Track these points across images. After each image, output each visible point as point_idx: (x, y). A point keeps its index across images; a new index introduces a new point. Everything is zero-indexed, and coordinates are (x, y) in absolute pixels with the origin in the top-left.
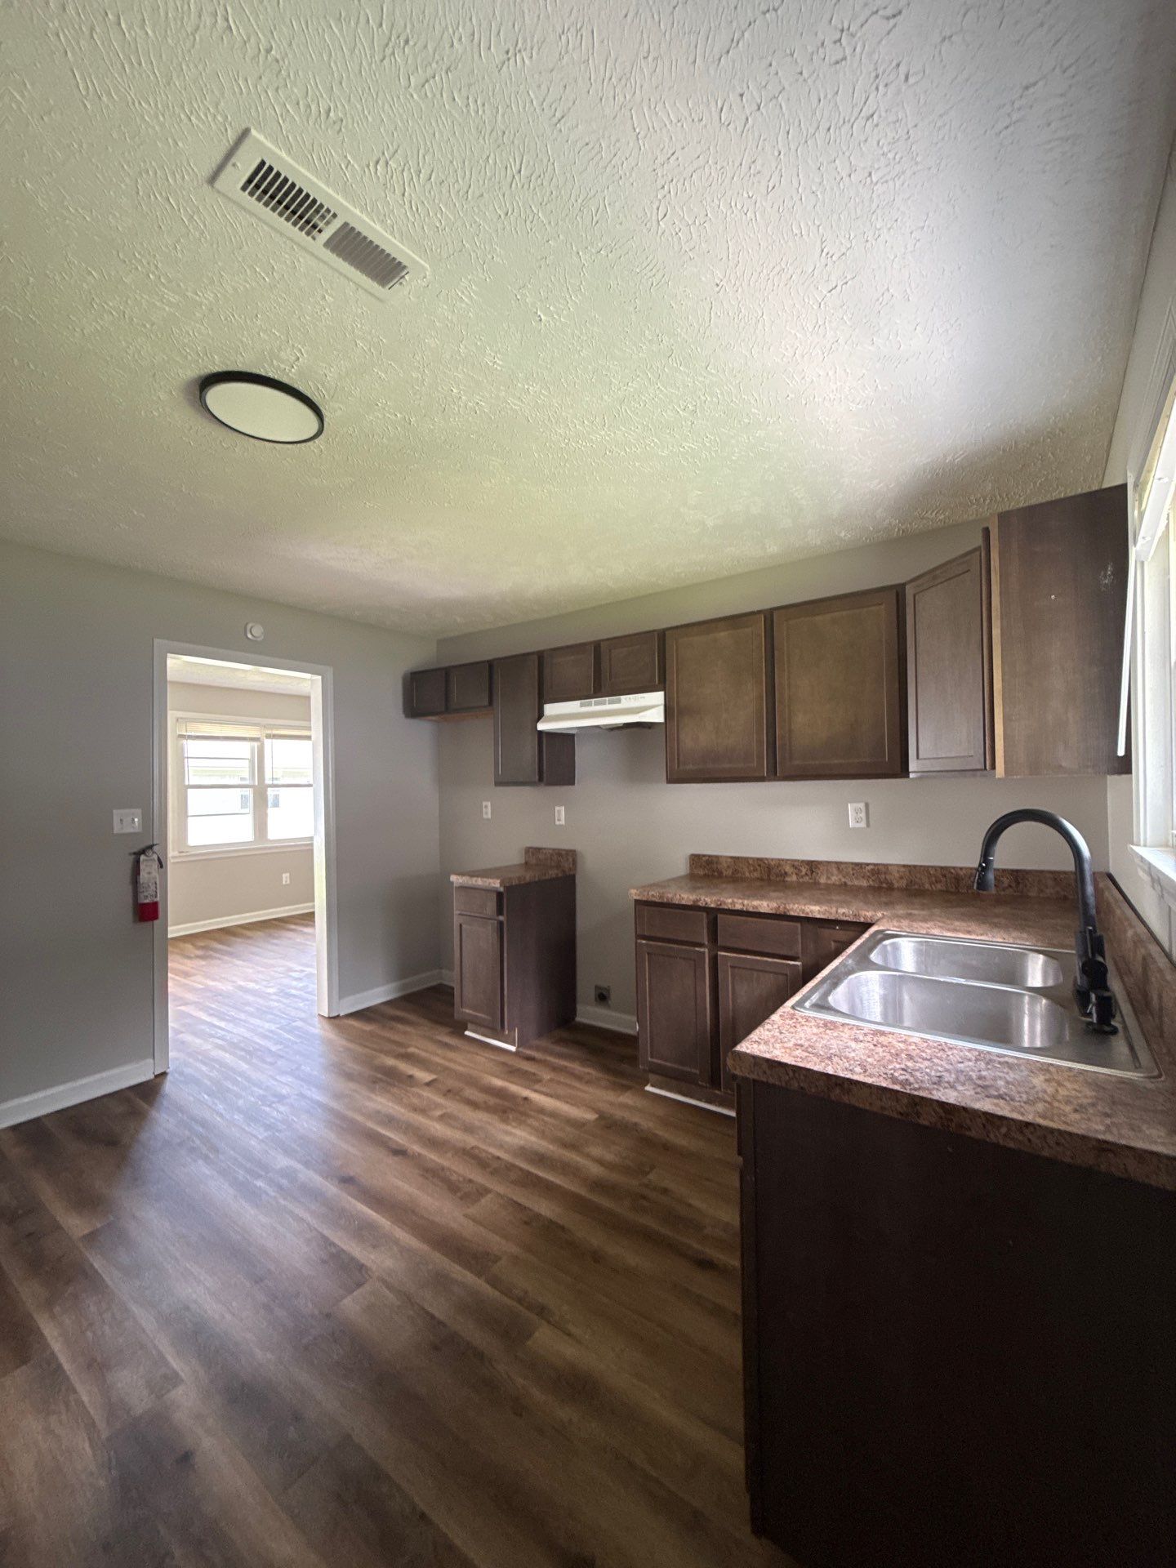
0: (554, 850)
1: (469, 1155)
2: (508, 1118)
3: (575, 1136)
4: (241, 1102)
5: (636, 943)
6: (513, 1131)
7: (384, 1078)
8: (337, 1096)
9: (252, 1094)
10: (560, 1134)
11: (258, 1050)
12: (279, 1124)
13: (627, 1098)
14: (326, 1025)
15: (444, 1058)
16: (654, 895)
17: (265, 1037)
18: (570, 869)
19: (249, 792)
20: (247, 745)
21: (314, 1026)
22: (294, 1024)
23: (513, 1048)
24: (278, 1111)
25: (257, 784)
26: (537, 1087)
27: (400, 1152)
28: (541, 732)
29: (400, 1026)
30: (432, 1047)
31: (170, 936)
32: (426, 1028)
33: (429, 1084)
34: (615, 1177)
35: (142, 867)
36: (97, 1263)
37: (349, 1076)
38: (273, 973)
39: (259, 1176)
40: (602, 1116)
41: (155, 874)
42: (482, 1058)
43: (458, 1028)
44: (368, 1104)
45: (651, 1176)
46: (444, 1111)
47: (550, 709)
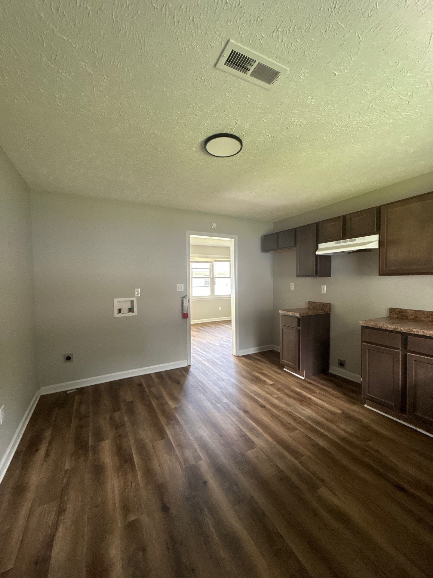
0: (321, 303)
1: (289, 414)
2: (303, 404)
3: (332, 417)
4: (211, 378)
5: (362, 344)
6: (306, 409)
7: (256, 380)
8: (241, 383)
9: (215, 376)
10: (325, 415)
11: (215, 363)
12: (223, 388)
13: (355, 408)
14: (235, 358)
15: (276, 377)
16: (372, 324)
17: (216, 359)
18: (328, 311)
19: (209, 280)
20: (209, 264)
21: (232, 358)
22: (225, 356)
23: (303, 378)
24: (223, 384)
25: (211, 277)
26: (314, 394)
27: (263, 407)
28: (317, 255)
29: (260, 363)
30: (272, 372)
31: (191, 323)
32: (269, 365)
33: (271, 385)
34: (351, 439)
35: (184, 302)
36: (178, 417)
37: (244, 377)
38: (218, 339)
39: (219, 403)
40: (344, 413)
41: (187, 304)
42: (291, 379)
43: (281, 367)
44: (252, 388)
45: (369, 443)
46: (278, 396)
47: (321, 246)
